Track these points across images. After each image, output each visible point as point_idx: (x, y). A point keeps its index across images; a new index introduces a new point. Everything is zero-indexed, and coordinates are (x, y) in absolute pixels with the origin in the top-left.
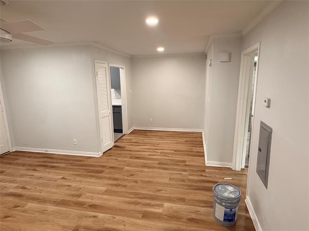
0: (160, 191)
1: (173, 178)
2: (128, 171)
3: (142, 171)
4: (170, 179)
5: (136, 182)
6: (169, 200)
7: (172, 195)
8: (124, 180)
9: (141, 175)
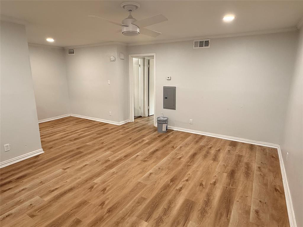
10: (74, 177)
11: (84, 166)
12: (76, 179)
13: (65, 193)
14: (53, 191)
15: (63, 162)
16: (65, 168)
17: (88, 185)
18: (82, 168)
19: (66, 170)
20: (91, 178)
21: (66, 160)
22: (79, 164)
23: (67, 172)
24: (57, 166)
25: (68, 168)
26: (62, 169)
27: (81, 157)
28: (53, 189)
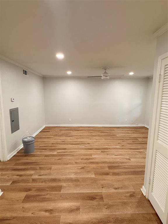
0: (59, 159)
1: (48, 169)
2: (89, 172)
3: (76, 174)
4: (50, 169)
5: (76, 163)
6: (53, 155)
7: (52, 157)
8: (86, 163)
9: (76, 169)
10: (127, 153)
11: (118, 155)
12: (126, 152)
13: (134, 149)
14: (139, 152)
15: (127, 165)
16: (128, 160)
17: (123, 147)
18: (120, 155)
19: (129, 158)
20: (120, 149)
21: (125, 165)
22: (118, 158)
23: (129, 157)
24: (133, 164)
25: (127, 159)
26: (130, 160)
27: (113, 163)
28: (139, 153)
